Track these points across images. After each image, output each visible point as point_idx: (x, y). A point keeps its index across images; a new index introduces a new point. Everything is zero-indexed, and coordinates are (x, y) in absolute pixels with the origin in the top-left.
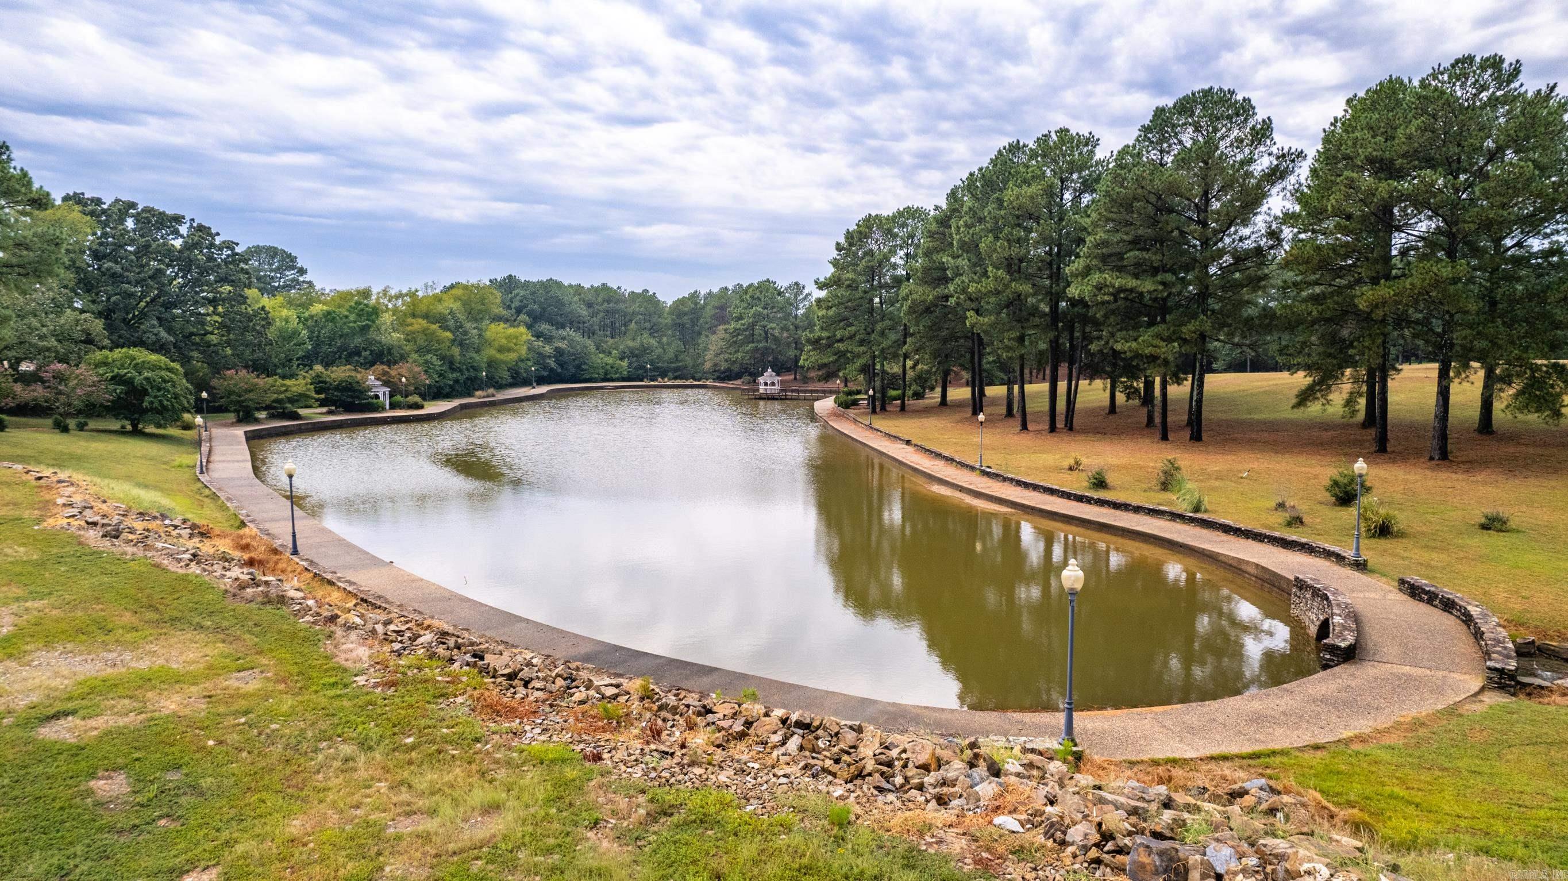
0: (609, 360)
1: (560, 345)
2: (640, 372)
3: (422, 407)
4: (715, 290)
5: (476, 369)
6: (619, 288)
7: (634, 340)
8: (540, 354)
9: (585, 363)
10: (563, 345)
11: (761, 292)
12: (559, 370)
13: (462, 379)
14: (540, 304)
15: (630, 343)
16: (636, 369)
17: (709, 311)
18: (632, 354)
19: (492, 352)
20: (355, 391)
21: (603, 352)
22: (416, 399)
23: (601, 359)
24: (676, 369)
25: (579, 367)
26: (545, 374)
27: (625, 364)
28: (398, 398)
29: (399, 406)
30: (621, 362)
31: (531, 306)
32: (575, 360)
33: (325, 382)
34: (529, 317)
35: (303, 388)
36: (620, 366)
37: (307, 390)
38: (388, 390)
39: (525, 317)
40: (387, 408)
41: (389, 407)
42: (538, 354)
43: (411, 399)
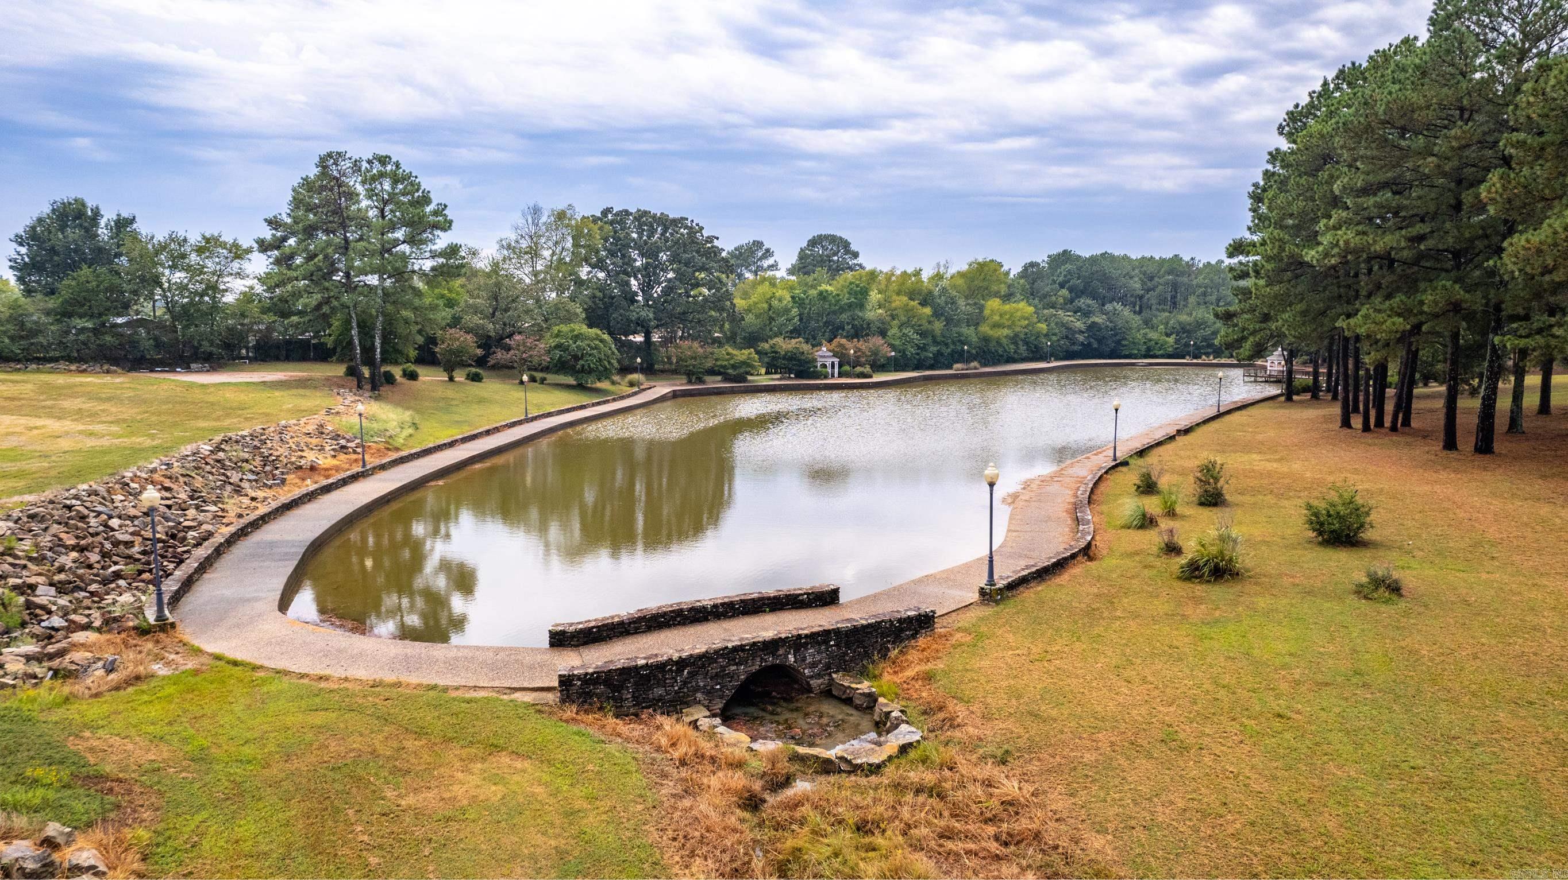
0: (1153, 335)
1: (1097, 320)
2: (1184, 349)
3: (871, 377)
5: (963, 343)
6: (1193, 259)
7: (1190, 314)
8: (1068, 329)
9: (1126, 339)
12: (1095, 345)
13: (945, 352)
15: (1184, 318)
16: (1182, 345)
18: (1184, 330)
20: (799, 360)
21: (1150, 328)
22: (865, 369)
23: (1142, 334)
25: (1119, 342)
26: (1076, 348)
27: (1171, 340)
28: (847, 368)
29: (847, 375)
30: (1167, 339)
31: (1075, 282)
32: (1115, 335)
33: (776, 352)
34: (1070, 292)
35: (744, 357)
36: (1166, 342)
37: (749, 358)
38: (836, 361)
39: (1064, 292)
40: (833, 376)
41: (836, 375)
42: (1067, 328)
43: (859, 369)
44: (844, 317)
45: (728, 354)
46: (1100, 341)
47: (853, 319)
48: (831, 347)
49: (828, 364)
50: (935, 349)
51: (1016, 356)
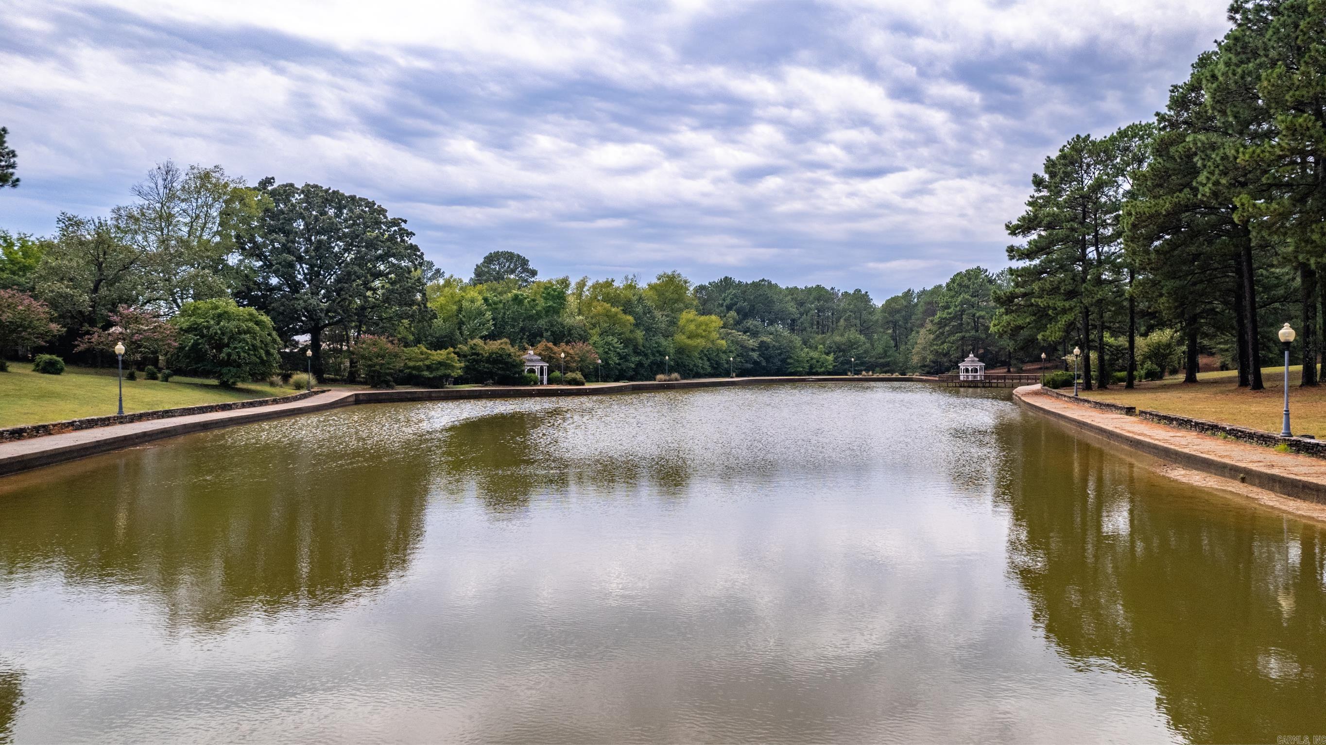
0: (814, 354)
1: (765, 339)
2: (846, 366)
3: (583, 384)
4: (929, 288)
5: (663, 354)
6: (832, 289)
7: (842, 335)
9: (791, 358)
10: (767, 339)
11: (969, 279)
12: (764, 364)
13: (647, 362)
14: (749, 301)
15: (838, 338)
16: (842, 363)
17: (920, 309)
18: (839, 349)
19: (681, 338)
20: (506, 363)
21: (811, 347)
22: (578, 376)
23: (804, 353)
24: (887, 364)
25: (784, 361)
26: (749, 366)
27: (831, 358)
28: (557, 374)
29: (558, 381)
30: (827, 357)
31: (741, 304)
32: (780, 354)
33: (478, 354)
34: (738, 314)
35: (444, 357)
36: (827, 361)
37: (448, 359)
38: (545, 365)
39: (733, 313)
40: (542, 383)
41: (545, 382)
42: (741, 346)
43: (570, 375)
44: (542, 323)
45: (422, 353)
46: (768, 359)
47: (552, 325)
48: (538, 351)
49: (537, 369)
50: (637, 359)
51: (702, 371)
